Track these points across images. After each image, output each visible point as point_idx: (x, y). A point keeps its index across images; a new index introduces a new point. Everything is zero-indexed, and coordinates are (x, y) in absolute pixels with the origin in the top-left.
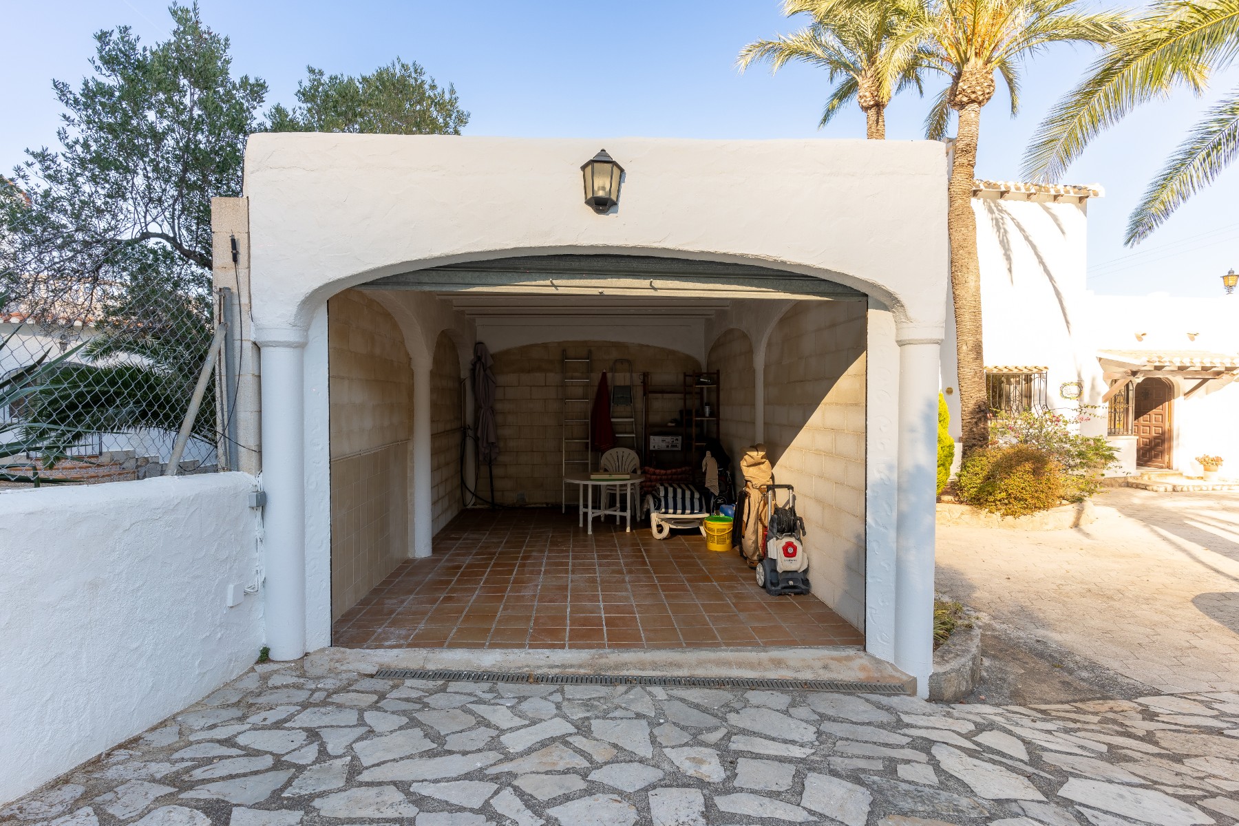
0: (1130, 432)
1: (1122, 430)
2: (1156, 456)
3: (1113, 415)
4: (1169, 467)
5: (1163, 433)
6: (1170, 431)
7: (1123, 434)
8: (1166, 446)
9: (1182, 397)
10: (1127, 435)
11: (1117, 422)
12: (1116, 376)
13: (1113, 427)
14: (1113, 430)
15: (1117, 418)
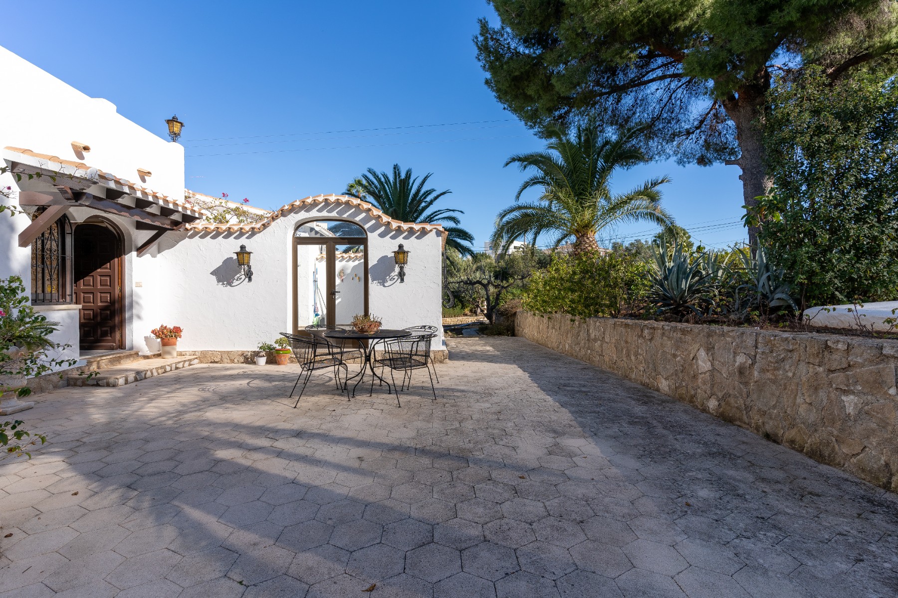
0: (68, 298)
1: (55, 296)
2: (105, 334)
3: (39, 270)
4: (122, 346)
5: (112, 302)
6: (122, 298)
7: (58, 303)
8: (117, 320)
9: (134, 254)
10: (65, 303)
11: (47, 283)
12: (44, 199)
13: (40, 291)
14: (41, 297)
15: (47, 277)
